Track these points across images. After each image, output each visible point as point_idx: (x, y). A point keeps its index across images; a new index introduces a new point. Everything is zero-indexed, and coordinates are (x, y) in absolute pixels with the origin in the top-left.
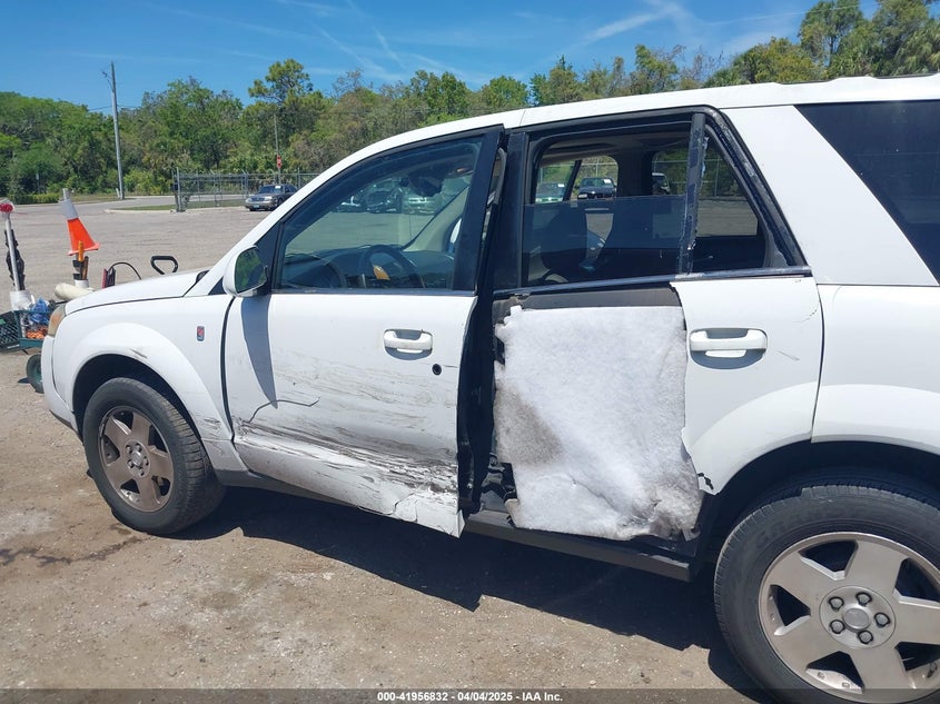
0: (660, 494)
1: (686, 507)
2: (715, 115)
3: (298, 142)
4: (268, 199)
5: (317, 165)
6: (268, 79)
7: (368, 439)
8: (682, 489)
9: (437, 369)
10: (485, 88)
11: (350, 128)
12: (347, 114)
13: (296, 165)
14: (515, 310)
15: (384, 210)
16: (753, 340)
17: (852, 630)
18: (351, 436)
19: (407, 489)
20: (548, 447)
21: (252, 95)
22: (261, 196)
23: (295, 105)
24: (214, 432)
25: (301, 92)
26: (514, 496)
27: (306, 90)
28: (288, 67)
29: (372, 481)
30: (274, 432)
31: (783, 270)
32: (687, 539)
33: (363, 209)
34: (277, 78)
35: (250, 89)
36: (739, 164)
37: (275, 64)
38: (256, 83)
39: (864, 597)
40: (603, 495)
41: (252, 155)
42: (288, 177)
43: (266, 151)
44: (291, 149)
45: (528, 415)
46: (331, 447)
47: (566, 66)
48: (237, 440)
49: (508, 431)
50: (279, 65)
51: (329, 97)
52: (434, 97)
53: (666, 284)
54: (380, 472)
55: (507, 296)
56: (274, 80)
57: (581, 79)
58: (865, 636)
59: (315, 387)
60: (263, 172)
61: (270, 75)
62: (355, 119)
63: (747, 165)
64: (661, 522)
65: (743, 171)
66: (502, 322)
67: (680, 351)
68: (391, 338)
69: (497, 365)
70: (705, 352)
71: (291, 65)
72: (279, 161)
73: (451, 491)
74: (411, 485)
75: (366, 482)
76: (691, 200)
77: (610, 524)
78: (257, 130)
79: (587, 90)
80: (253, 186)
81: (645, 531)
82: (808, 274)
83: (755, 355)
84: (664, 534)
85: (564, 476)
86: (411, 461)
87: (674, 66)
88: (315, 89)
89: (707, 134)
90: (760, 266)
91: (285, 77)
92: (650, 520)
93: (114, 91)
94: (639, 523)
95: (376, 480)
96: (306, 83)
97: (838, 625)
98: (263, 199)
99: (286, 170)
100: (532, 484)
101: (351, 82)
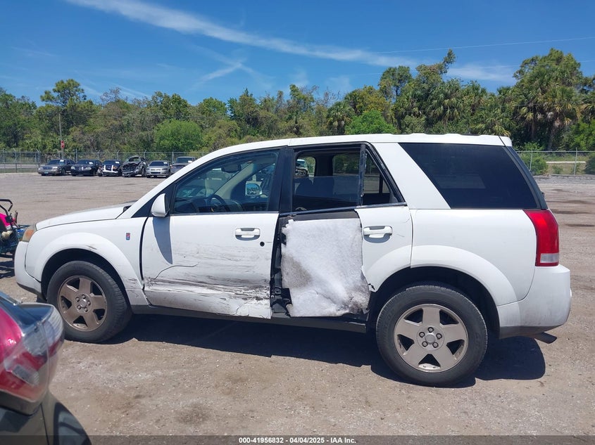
0: (353, 294)
1: (364, 299)
2: (369, 145)
3: (75, 132)
4: (55, 168)
5: (89, 147)
6: (55, 91)
7: (224, 280)
8: (362, 291)
9: (262, 244)
10: (201, 105)
11: (111, 125)
12: (110, 116)
13: (74, 147)
14: (291, 221)
15: (133, 176)
16: (387, 230)
17: (430, 344)
18: (215, 279)
19: (243, 301)
20: (305, 279)
21: (43, 100)
22: (49, 166)
23: (74, 107)
24: (133, 285)
25: (78, 100)
26: (291, 303)
27: (82, 99)
28: (69, 84)
29: (225, 299)
30: (170, 282)
31: (397, 204)
32: (365, 313)
33: (120, 174)
34: (61, 90)
35: (41, 96)
36: (379, 164)
37: (60, 81)
38: (46, 93)
39: (430, 329)
40: (330, 298)
41: (42, 139)
42: (68, 155)
43: (52, 137)
44: (70, 137)
45: (297, 266)
46: (203, 286)
47: (249, 94)
48: (146, 289)
49: (287, 274)
50: (62, 82)
51: (98, 104)
52: (167, 107)
53: (353, 210)
54: (229, 295)
55: (286, 216)
56: (59, 91)
57: (258, 102)
58: (435, 345)
59: (197, 258)
60: (50, 150)
61: (56, 88)
62: (115, 119)
63: (382, 165)
64: (354, 306)
65: (381, 167)
66: (285, 227)
67: (359, 236)
68: (239, 232)
69: (282, 245)
70: (369, 235)
71: (71, 83)
72: (62, 144)
73: (266, 299)
74: (246, 299)
75: (222, 301)
76: (361, 177)
77: (332, 310)
78: (46, 123)
79: (262, 109)
80: (43, 160)
81: (347, 311)
82: (406, 205)
83: (388, 236)
84: (355, 312)
85: (313, 291)
86: (245, 287)
87: (312, 98)
88: (88, 99)
89: (367, 152)
90: (388, 202)
91: (66, 90)
92: (350, 306)
94: (345, 309)
95: (227, 299)
96: (82, 94)
97: (425, 344)
98: (51, 169)
99: (67, 150)
100: (298, 296)
101: (113, 96)
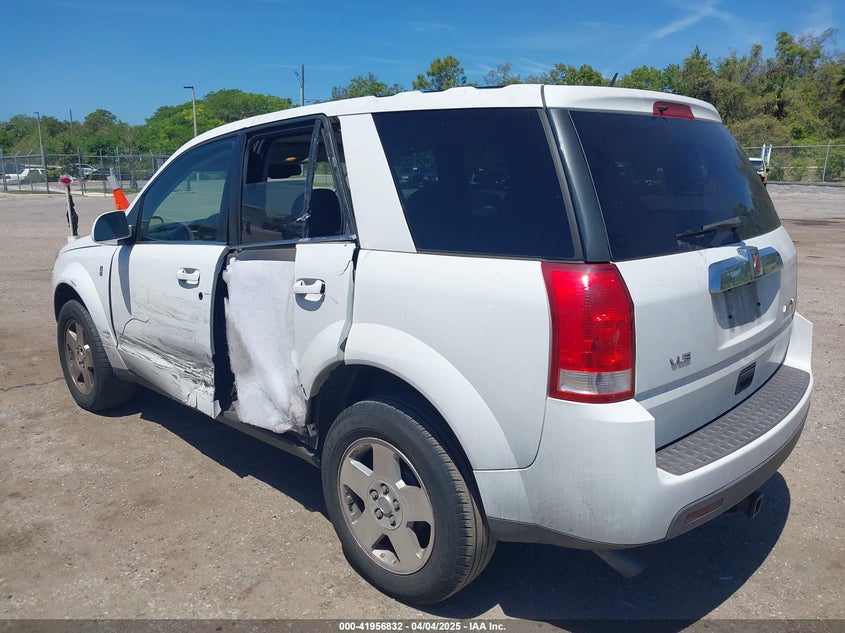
0: (292, 400)
1: (301, 409)
6: (429, 74)
9: (201, 296)
14: (232, 261)
16: (316, 287)
17: (386, 515)
18: (166, 345)
19: (192, 384)
20: (247, 362)
21: (415, 88)
24: (108, 341)
26: (237, 399)
27: (460, 83)
28: (447, 63)
29: (176, 378)
30: (133, 341)
32: (311, 435)
34: (436, 73)
35: (413, 83)
37: (436, 60)
38: (419, 77)
39: (384, 488)
40: (272, 399)
45: (238, 338)
46: (158, 354)
47: (701, 55)
50: (439, 61)
53: (294, 246)
54: (180, 371)
56: (433, 74)
57: (715, 68)
59: (147, 309)
61: (430, 70)
64: (294, 420)
66: (226, 270)
68: (182, 274)
69: (225, 299)
70: (305, 295)
71: (449, 61)
73: (212, 386)
74: (195, 381)
77: (275, 421)
79: (720, 77)
81: (290, 427)
82: (352, 241)
85: (256, 385)
86: (193, 363)
87: (817, 52)
88: (468, 82)
91: (443, 71)
92: (290, 418)
93: (303, 87)
94: (289, 422)
95: (178, 377)
96: (461, 76)
97: (380, 513)
100: (243, 389)
101: (501, 75)
